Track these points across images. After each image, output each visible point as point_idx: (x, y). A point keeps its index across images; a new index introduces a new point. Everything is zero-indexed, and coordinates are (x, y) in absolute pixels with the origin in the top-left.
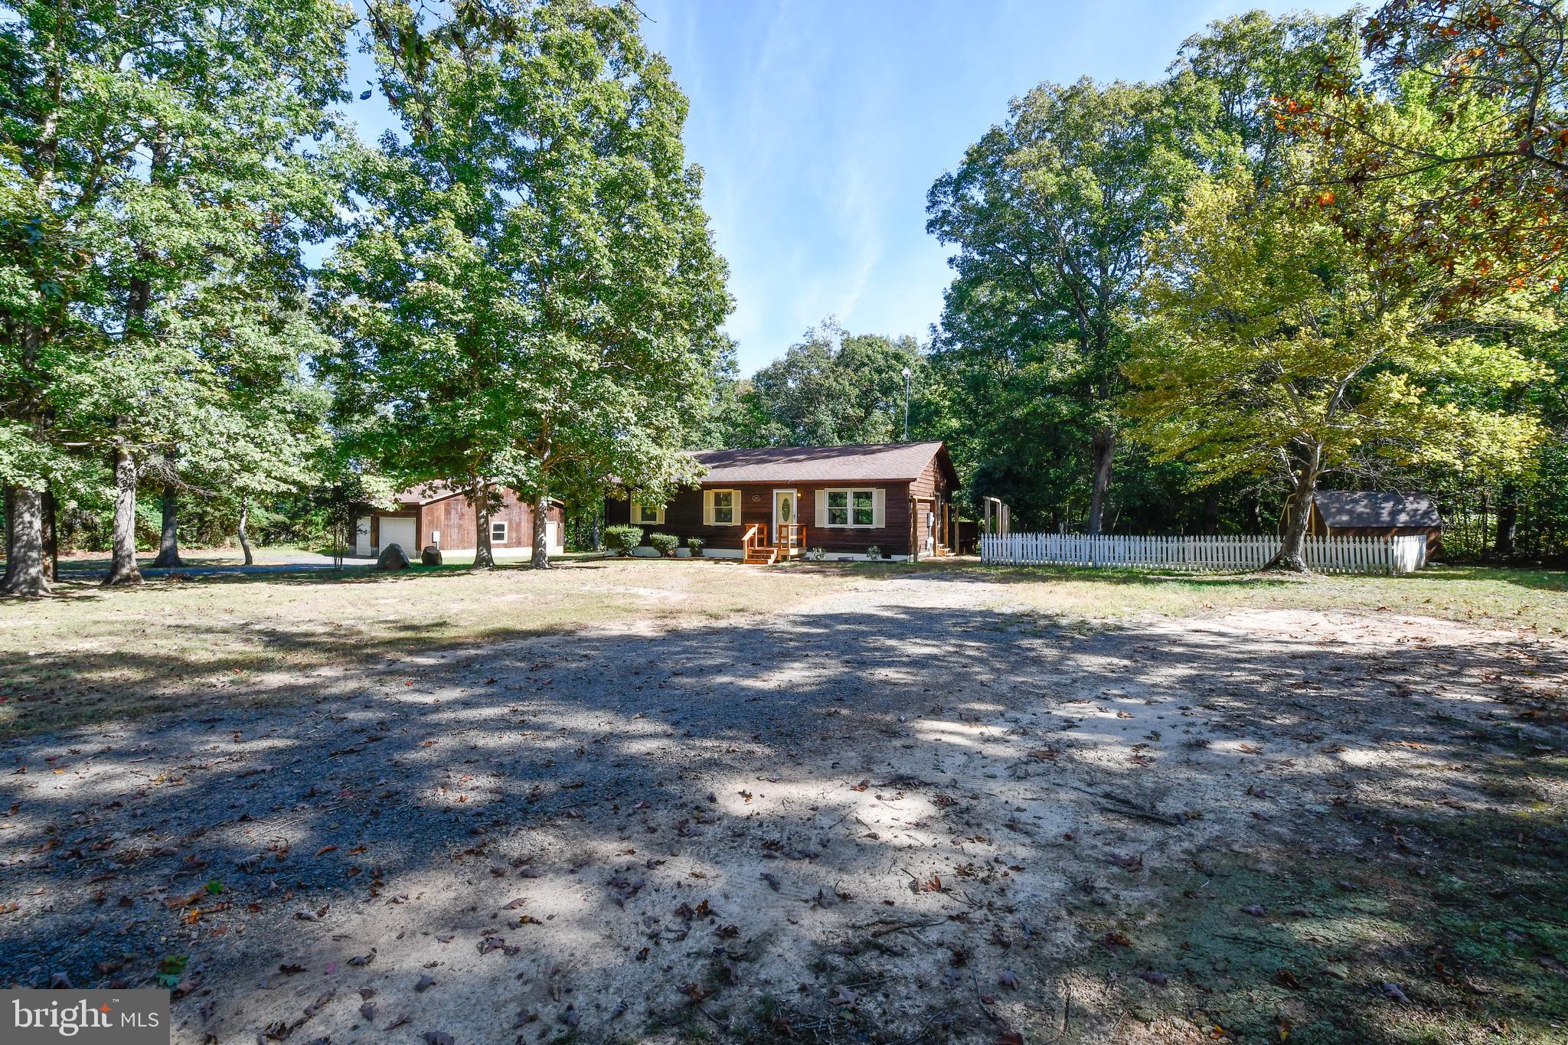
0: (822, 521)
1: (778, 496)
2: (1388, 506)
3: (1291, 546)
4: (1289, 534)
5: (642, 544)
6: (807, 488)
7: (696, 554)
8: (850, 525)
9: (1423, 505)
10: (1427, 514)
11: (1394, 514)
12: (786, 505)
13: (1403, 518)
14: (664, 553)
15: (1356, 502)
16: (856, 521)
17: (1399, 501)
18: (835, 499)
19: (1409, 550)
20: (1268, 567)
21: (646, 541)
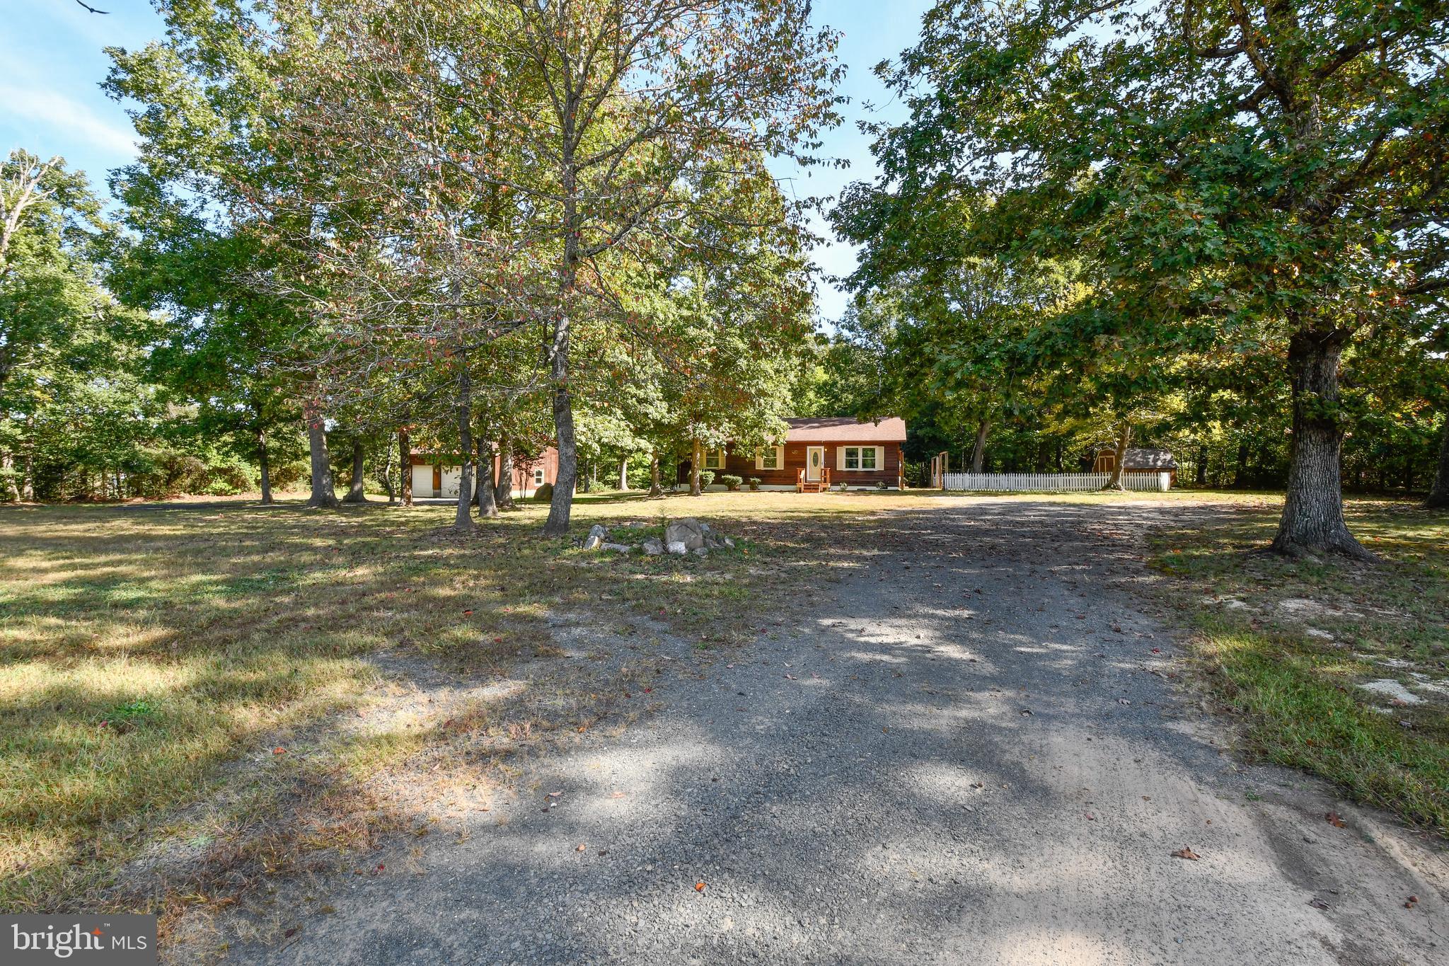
0: (841, 466)
1: (810, 451)
2: (1152, 457)
3: (1116, 477)
4: (1113, 468)
5: (714, 482)
6: (831, 446)
7: (754, 488)
8: (860, 468)
9: (1168, 457)
10: (1170, 461)
11: (1155, 461)
12: (816, 455)
13: (1159, 463)
14: (731, 487)
15: (1136, 455)
16: (864, 466)
17: (1157, 455)
18: (851, 453)
19: (1165, 479)
20: (1104, 488)
21: (718, 480)
